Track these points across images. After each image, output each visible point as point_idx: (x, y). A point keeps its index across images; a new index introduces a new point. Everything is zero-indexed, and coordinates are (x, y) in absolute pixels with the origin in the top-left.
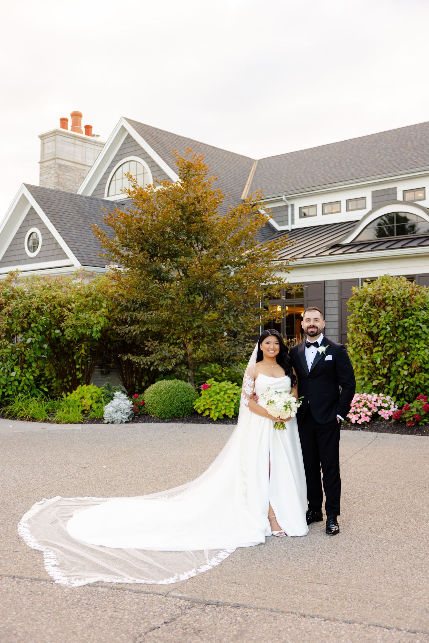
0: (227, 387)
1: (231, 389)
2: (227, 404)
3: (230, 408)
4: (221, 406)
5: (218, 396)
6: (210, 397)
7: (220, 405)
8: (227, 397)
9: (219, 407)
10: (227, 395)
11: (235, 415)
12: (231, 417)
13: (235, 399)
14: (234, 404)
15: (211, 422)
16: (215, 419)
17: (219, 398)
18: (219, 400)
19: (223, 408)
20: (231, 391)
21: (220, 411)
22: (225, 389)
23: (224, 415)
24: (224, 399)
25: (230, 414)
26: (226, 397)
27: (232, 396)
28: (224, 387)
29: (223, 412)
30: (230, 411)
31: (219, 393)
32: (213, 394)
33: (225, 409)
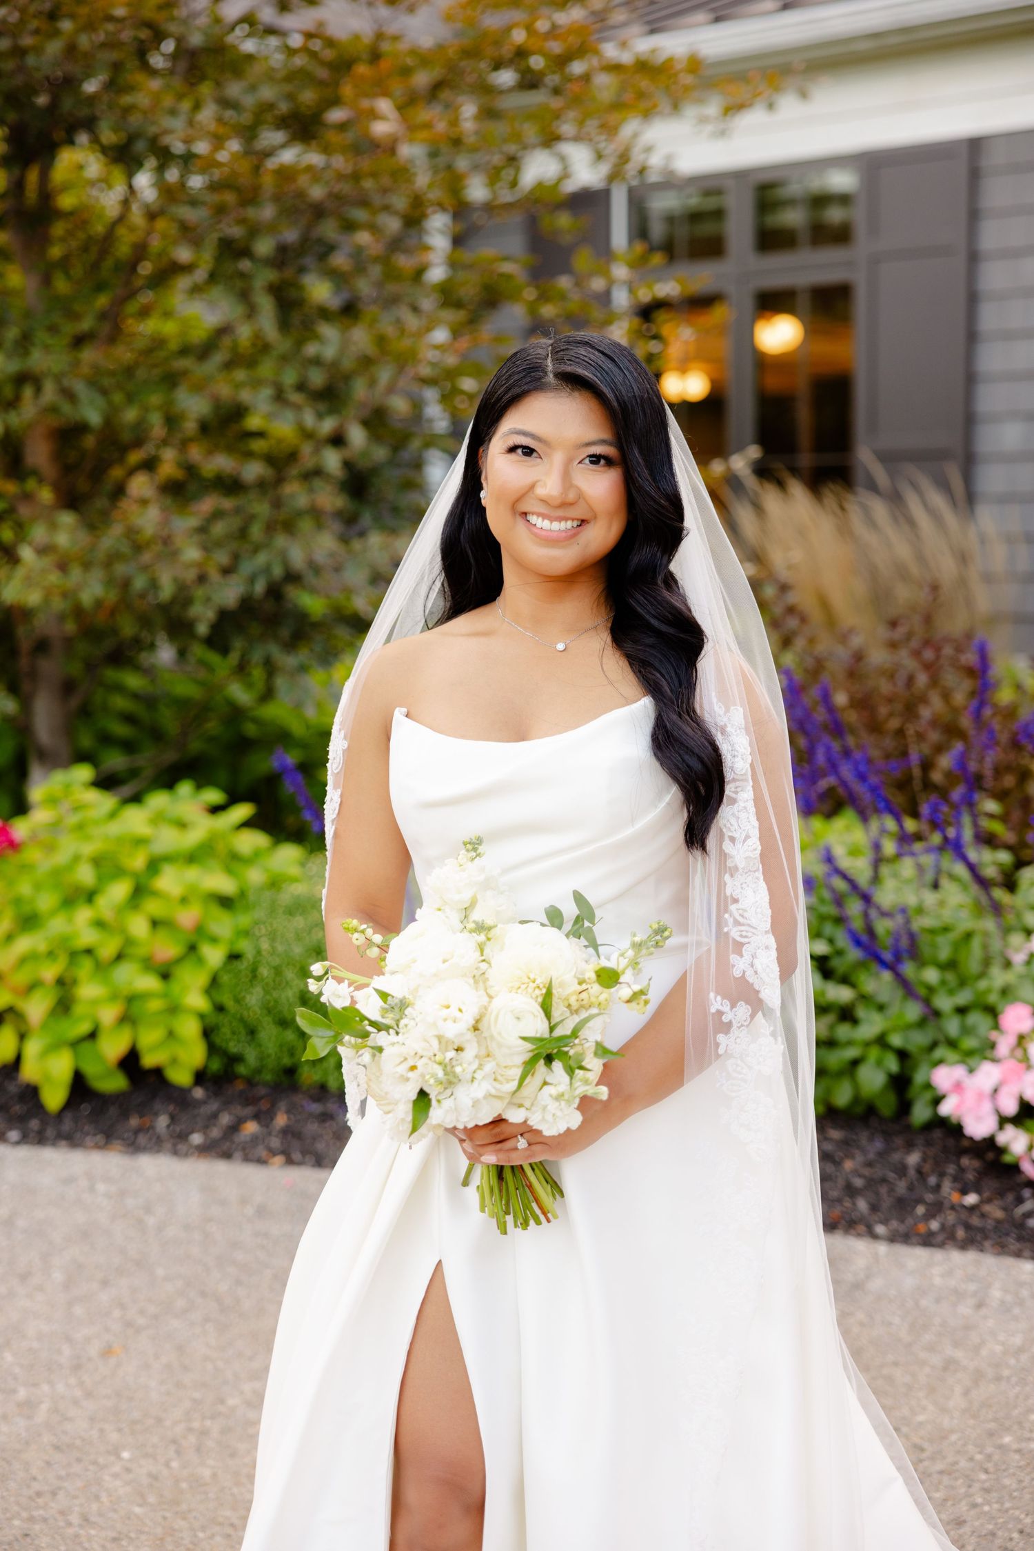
0: (169, 840)
1: (191, 858)
2: (149, 983)
3: (174, 1009)
4: (95, 1002)
5: (84, 915)
6: (29, 921)
7: (88, 990)
8: (155, 924)
9: (79, 1009)
10: (153, 907)
11: (216, 1065)
12: (181, 1076)
13: (214, 940)
14: (202, 979)
15: (19, 1121)
16: (54, 1098)
17: (87, 937)
18: (89, 952)
19: (108, 1014)
20: (192, 873)
21: (93, 1036)
22: (138, 861)
23: (130, 1062)
24: (129, 942)
25: (174, 1061)
26: (138, 926)
27: (187, 916)
28: (140, 842)
29: (113, 1047)
30: (171, 1034)
31: (90, 896)
32: (46, 902)
33: (127, 1019)
